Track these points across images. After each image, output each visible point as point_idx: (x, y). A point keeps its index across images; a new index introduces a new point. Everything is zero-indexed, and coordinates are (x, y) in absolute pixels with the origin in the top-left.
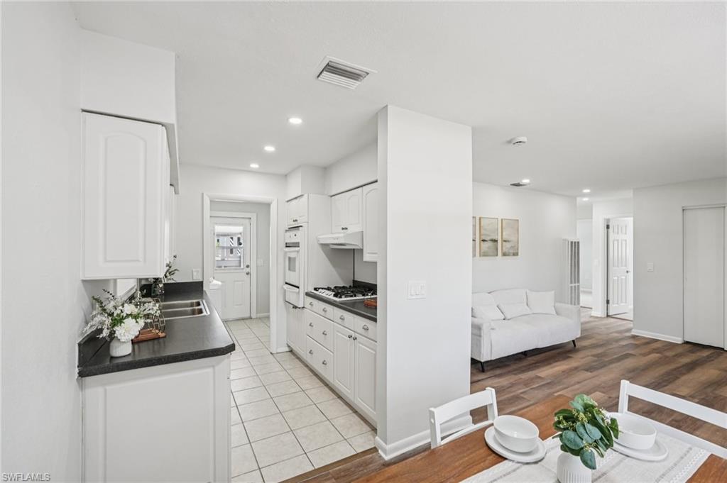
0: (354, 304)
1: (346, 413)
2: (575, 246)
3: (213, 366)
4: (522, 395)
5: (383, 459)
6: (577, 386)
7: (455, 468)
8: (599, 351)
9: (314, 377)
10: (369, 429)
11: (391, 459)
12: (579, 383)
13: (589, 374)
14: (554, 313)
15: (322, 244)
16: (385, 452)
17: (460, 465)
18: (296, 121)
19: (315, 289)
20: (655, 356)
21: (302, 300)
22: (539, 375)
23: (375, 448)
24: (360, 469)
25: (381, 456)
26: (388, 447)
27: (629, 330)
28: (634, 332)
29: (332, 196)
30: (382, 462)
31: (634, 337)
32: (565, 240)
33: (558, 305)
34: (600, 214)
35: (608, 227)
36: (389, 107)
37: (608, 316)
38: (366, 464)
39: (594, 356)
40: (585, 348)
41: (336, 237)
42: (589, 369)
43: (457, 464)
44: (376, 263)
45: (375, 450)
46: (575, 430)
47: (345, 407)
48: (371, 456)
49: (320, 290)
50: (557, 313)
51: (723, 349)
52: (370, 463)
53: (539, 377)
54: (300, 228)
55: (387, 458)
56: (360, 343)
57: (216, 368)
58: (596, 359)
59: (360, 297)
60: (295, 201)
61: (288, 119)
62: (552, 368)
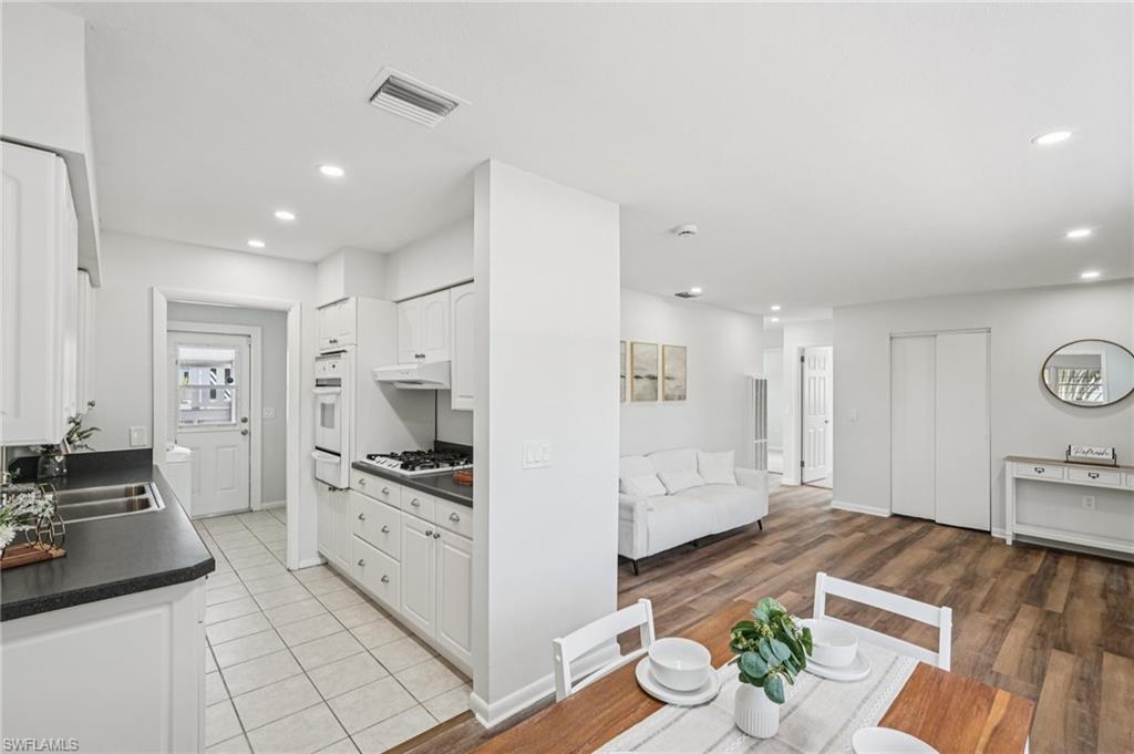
0: (436, 479)
1: (421, 659)
2: (761, 386)
3: (170, 603)
4: (691, 605)
5: (483, 727)
6: (764, 585)
7: (592, 728)
8: (792, 533)
9: (368, 605)
10: (460, 681)
11: (496, 726)
12: (766, 580)
13: (779, 567)
14: (735, 482)
15: (380, 382)
16: (486, 716)
17: (600, 722)
18: (332, 171)
19: (370, 457)
20: (859, 535)
21: (346, 477)
22: (714, 573)
23: (470, 711)
24: (445, 749)
25: (479, 724)
26: (490, 707)
27: (828, 502)
28: (834, 505)
29: (398, 302)
30: (481, 732)
31: (834, 511)
32: (748, 377)
33: (740, 470)
34: (793, 341)
35: (802, 359)
36: (492, 163)
37: (803, 484)
38: (455, 739)
39: (785, 541)
40: (773, 530)
41: (405, 369)
42: (779, 560)
43: (594, 721)
44: (472, 412)
45: (469, 714)
46: (757, 650)
47: (421, 650)
48: (463, 725)
49: (378, 459)
50: (738, 483)
51: (934, 521)
52: (460, 739)
53: (714, 577)
54: (343, 354)
55: (489, 725)
56: (444, 542)
57: (176, 606)
58: (787, 545)
59: (446, 468)
60: (333, 308)
61: (318, 167)
62: (732, 561)
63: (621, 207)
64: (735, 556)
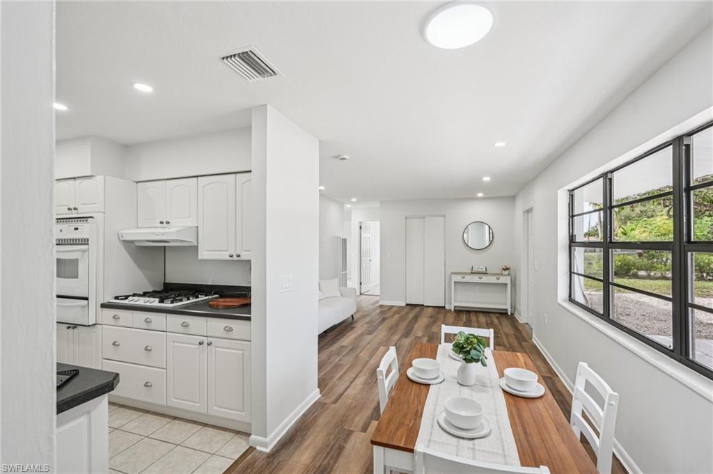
1: (194, 431)
2: (344, 241)
4: (340, 362)
5: (264, 453)
6: (369, 346)
8: (368, 319)
9: (122, 409)
10: (232, 434)
11: (272, 449)
12: (369, 343)
13: (371, 336)
14: (339, 295)
15: (124, 241)
16: (265, 445)
18: (143, 88)
19: (117, 298)
20: (397, 316)
21: (93, 313)
22: (343, 344)
23: (251, 447)
24: (249, 471)
25: (261, 452)
26: (268, 439)
27: (377, 302)
28: (381, 303)
29: (137, 182)
30: (265, 455)
31: (381, 306)
32: (338, 237)
33: (341, 288)
34: (356, 218)
35: (361, 228)
36: (269, 107)
37: (361, 294)
38: (252, 464)
39: (367, 323)
40: (359, 319)
42: (370, 333)
43: (412, 398)
45: (251, 449)
47: (189, 425)
48: (251, 456)
49: (131, 298)
50: (342, 295)
51: (423, 305)
52: (254, 463)
53: (343, 347)
54: (89, 219)
55: (268, 450)
56: (216, 347)
58: (369, 325)
60: (72, 182)
61: (132, 84)
62: (347, 338)
63: (320, 142)
64: (348, 335)
